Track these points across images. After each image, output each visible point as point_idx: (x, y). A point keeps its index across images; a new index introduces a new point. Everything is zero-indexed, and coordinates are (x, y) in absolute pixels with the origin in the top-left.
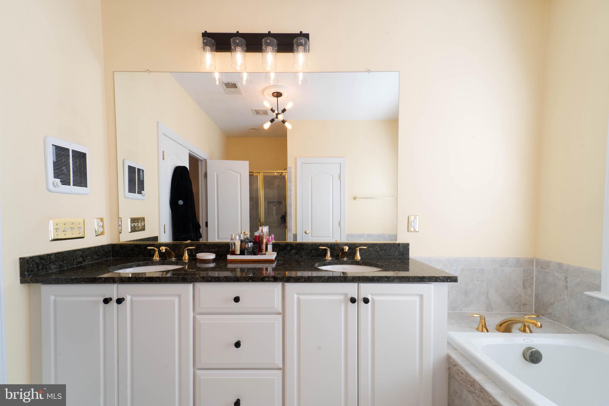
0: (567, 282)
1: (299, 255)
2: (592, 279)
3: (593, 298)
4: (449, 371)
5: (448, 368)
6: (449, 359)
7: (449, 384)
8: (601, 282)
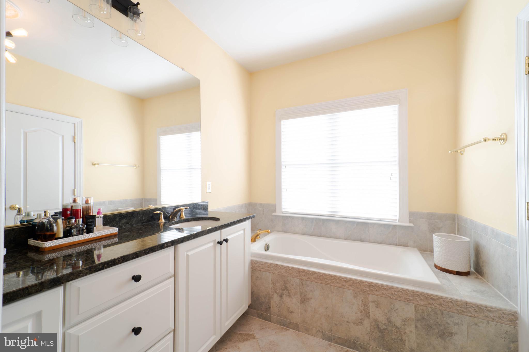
0: (264, 211)
1: (129, 224)
2: (272, 208)
3: (273, 216)
4: (252, 269)
5: (252, 267)
6: (253, 262)
7: (252, 277)
8: (275, 209)
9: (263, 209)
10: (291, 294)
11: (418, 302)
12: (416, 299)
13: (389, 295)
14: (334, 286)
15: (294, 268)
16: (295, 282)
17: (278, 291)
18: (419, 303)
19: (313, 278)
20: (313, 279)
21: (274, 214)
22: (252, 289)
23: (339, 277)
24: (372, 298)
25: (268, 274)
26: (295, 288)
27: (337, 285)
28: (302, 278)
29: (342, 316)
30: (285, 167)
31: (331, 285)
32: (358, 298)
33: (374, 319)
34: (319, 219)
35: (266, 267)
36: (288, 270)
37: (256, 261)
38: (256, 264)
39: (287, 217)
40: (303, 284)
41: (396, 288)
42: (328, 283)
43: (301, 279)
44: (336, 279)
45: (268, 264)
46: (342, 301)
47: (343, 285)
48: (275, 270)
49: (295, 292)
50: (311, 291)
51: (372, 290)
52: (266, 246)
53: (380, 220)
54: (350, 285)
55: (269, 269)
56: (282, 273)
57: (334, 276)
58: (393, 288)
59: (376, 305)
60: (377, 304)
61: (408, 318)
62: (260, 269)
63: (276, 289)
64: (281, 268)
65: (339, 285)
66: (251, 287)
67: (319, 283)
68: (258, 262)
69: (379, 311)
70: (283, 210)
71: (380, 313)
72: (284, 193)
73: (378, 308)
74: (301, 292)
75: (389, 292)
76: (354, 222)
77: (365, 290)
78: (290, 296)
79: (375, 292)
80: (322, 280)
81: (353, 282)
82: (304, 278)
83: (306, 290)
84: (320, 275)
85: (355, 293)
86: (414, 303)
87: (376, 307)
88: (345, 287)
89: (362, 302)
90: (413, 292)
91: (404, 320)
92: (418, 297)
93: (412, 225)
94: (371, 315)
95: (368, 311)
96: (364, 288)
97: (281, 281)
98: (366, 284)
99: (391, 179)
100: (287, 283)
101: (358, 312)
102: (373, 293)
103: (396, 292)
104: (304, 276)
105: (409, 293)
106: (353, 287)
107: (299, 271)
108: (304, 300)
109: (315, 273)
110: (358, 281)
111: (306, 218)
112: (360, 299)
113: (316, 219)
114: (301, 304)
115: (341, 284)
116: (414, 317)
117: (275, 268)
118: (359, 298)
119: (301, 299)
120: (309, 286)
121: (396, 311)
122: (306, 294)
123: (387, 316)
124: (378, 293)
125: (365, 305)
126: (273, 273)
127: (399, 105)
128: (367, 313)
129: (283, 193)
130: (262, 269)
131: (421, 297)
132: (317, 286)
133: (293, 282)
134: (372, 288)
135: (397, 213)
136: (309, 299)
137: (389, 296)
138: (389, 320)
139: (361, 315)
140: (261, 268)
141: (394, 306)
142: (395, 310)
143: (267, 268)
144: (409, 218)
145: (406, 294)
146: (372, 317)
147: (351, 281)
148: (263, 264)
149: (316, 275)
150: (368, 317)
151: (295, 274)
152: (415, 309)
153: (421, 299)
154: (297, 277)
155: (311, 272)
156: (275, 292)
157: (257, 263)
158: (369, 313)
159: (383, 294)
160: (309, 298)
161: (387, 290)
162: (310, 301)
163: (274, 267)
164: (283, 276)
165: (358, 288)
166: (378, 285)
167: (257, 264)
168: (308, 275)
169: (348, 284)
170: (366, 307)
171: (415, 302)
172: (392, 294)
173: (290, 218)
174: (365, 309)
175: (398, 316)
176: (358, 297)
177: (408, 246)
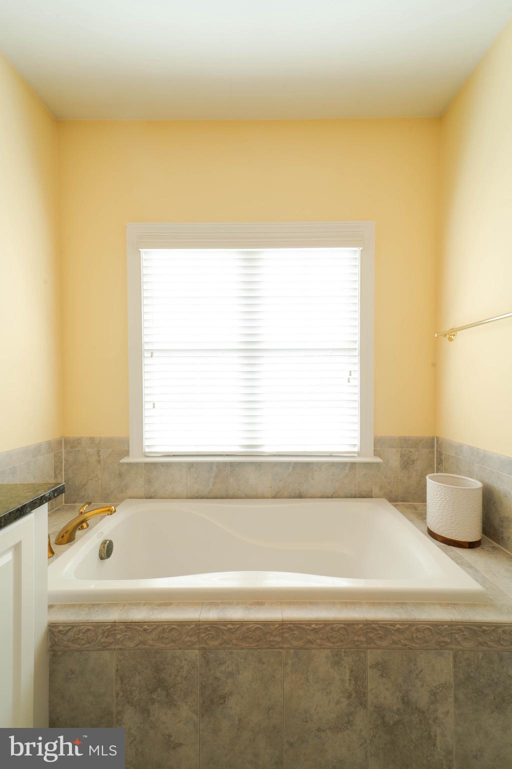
0: (99, 456)
2: (122, 447)
3: (123, 464)
4: (54, 650)
5: (52, 647)
6: (54, 629)
7: (50, 675)
8: (129, 447)
9: (99, 452)
10: (175, 697)
11: (460, 645)
12: (456, 639)
13: (407, 642)
14: (289, 648)
15: (182, 624)
16: (185, 660)
17: (135, 699)
18: (462, 646)
19: (237, 639)
20: (234, 641)
21: (125, 460)
22: (51, 712)
23: (300, 624)
24: (372, 656)
25: (106, 654)
26: (186, 678)
27: (295, 643)
28: (206, 646)
29: (306, 718)
30: (150, 355)
31: (281, 648)
32: (342, 665)
33: (376, 707)
34: (225, 464)
35: (100, 637)
36: (167, 631)
37: (65, 624)
38: (66, 634)
39: (155, 465)
40: (208, 663)
41: (419, 624)
42: (274, 643)
43: (204, 648)
44: (293, 630)
45: (107, 628)
46: (307, 680)
47: (310, 642)
48: (129, 638)
49: (187, 689)
50: (231, 675)
51: (371, 638)
52: (104, 547)
53: (331, 456)
54: (325, 638)
55: (110, 640)
56: (150, 642)
57: (287, 624)
58: (413, 626)
59: (380, 672)
60: (381, 669)
61: (441, 684)
62: (79, 647)
63: (131, 694)
64: (145, 630)
65: (300, 643)
66: (50, 706)
67: (250, 649)
68: (73, 627)
69: (385, 684)
70: (147, 450)
71: (387, 689)
72: (148, 411)
73: (383, 677)
74: (204, 683)
75: (406, 635)
76: (288, 464)
77: (357, 643)
78: (171, 703)
79: (378, 642)
80: (259, 639)
81: (332, 629)
82: (213, 643)
83: (218, 674)
84: (254, 628)
85: (336, 656)
86: (452, 649)
87: (379, 675)
88: (314, 646)
89: (352, 671)
90: (452, 624)
91: (435, 690)
92: (461, 634)
93: (378, 460)
94: (370, 697)
95: (362, 690)
96: (356, 638)
97: (146, 668)
98: (361, 628)
99: (349, 382)
100: (165, 669)
101: (343, 699)
102: (373, 645)
103: (419, 634)
104: (213, 637)
105: (445, 629)
106: (332, 640)
107: (199, 627)
108: (212, 702)
109: (242, 624)
110: (342, 624)
111: (197, 463)
112: (347, 666)
113: (218, 463)
114: (203, 716)
115: (304, 640)
116: (452, 679)
117: (129, 633)
118: (344, 665)
119: (204, 702)
120: (224, 663)
121: (420, 676)
122: (218, 687)
123: (403, 692)
124: (384, 643)
125: (356, 679)
126: (120, 649)
127: (361, 248)
128: (362, 695)
129: (146, 413)
130: (88, 645)
131: (464, 633)
132: (245, 659)
133: (181, 661)
134: (371, 635)
135: (357, 442)
136: (224, 698)
137: (406, 645)
138: (406, 698)
139: (348, 704)
140: (83, 642)
141: (415, 665)
142: (417, 674)
143: (103, 640)
144: (374, 447)
145: (439, 631)
146: (372, 702)
147: (328, 628)
148: (88, 630)
149: (244, 628)
150: (363, 704)
151: (188, 639)
152: (455, 661)
153: (465, 637)
154: (193, 644)
155: (229, 626)
156: (129, 702)
157: (69, 629)
158: (364, 694)
159: (394, 642)
160: (226, 693)
161: (402, 631)
162: (226, 703)
163: (126, 631)
164: (153, 651)
165: (342, 641)
166: (386, 624)
167: (71, 634)
168: (224, 634)
169: (321, 636)
170: (359, 683)
171: (454, 647)
172: (412, 640)
173: (162, 466)
174: (358, 687)
175: (423, 685)
176: (343, 662)
177: (371, 497)
